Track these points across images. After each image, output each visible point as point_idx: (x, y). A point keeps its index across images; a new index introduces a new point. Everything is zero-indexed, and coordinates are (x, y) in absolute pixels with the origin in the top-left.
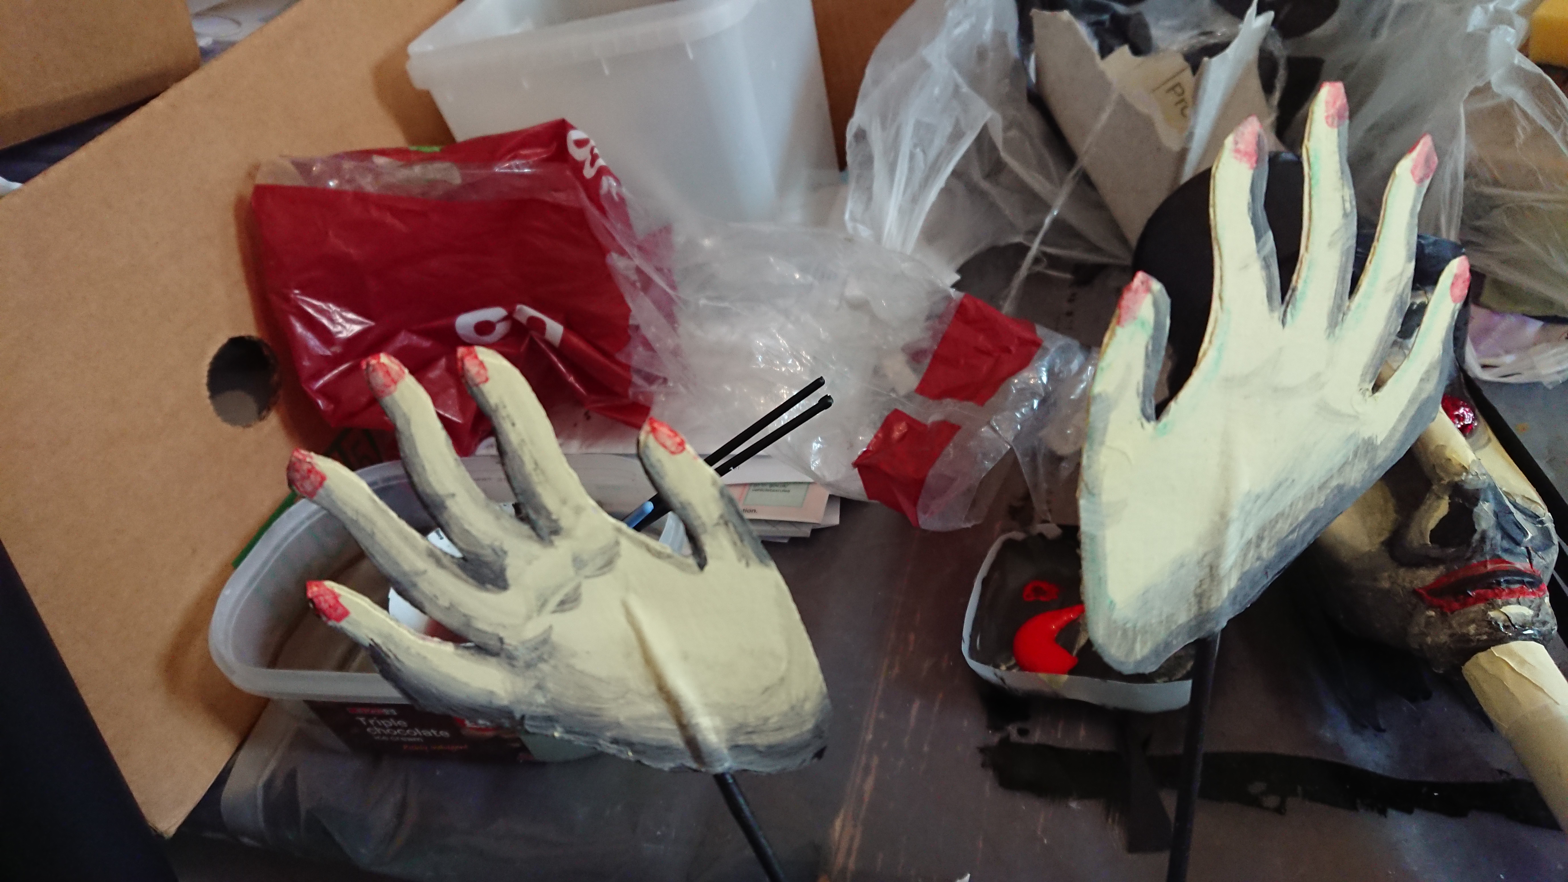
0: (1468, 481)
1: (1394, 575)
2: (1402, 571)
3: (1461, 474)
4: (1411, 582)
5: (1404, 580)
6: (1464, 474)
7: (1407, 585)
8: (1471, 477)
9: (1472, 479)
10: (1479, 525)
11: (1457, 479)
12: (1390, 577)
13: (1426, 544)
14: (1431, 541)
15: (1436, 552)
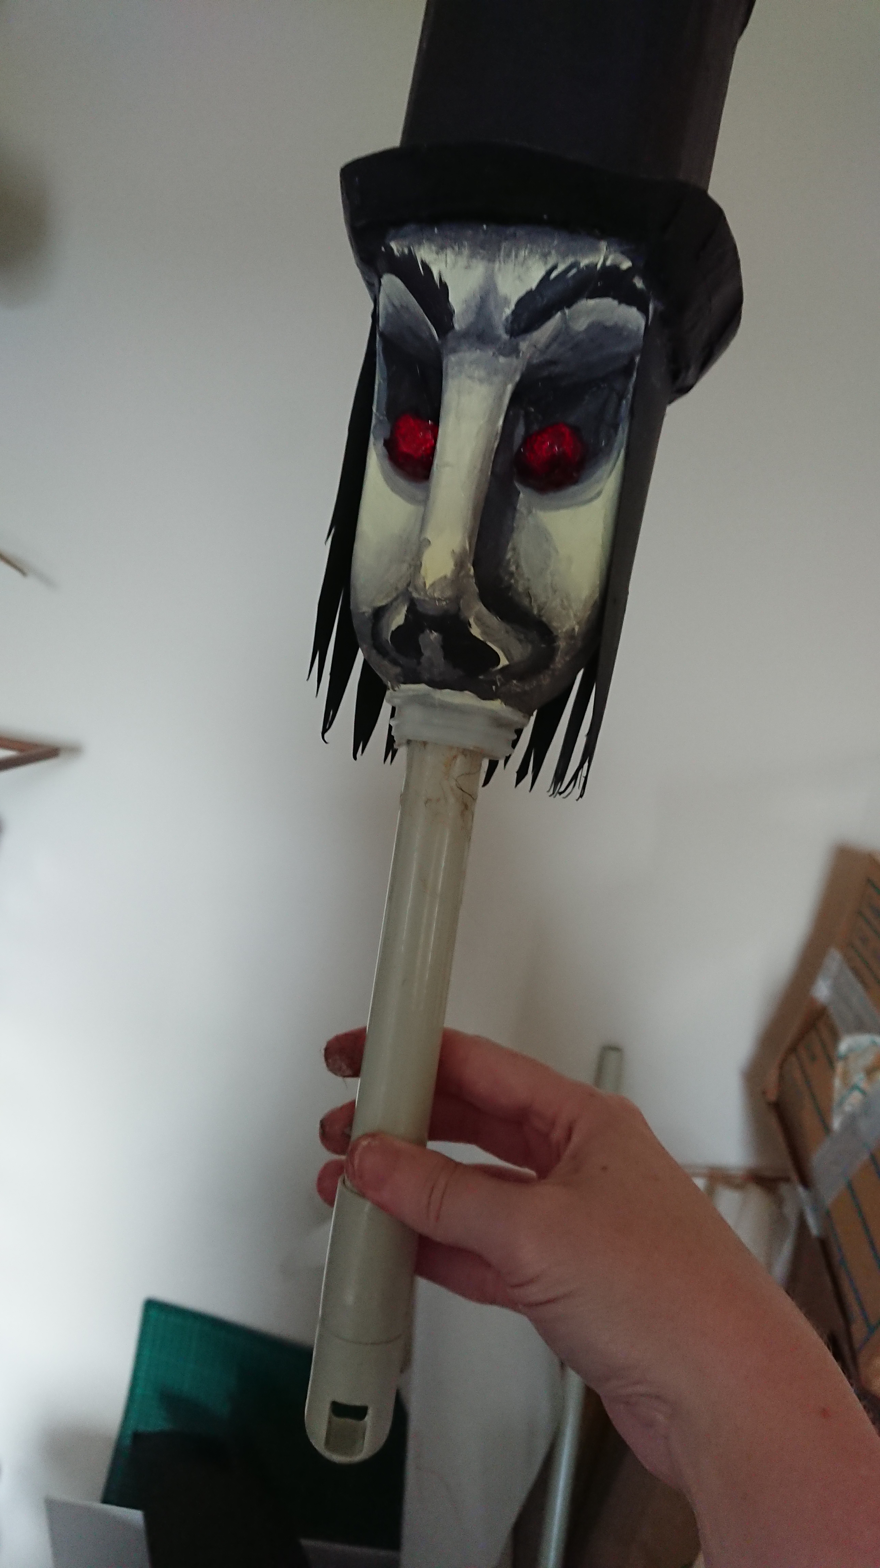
2: (374, 651)
3: (419, 592)
6: (422, 593)
9: (427, 602)
10: (425, 650)
11: (414, 595)
13: (387, 641)
15: (394, 654)
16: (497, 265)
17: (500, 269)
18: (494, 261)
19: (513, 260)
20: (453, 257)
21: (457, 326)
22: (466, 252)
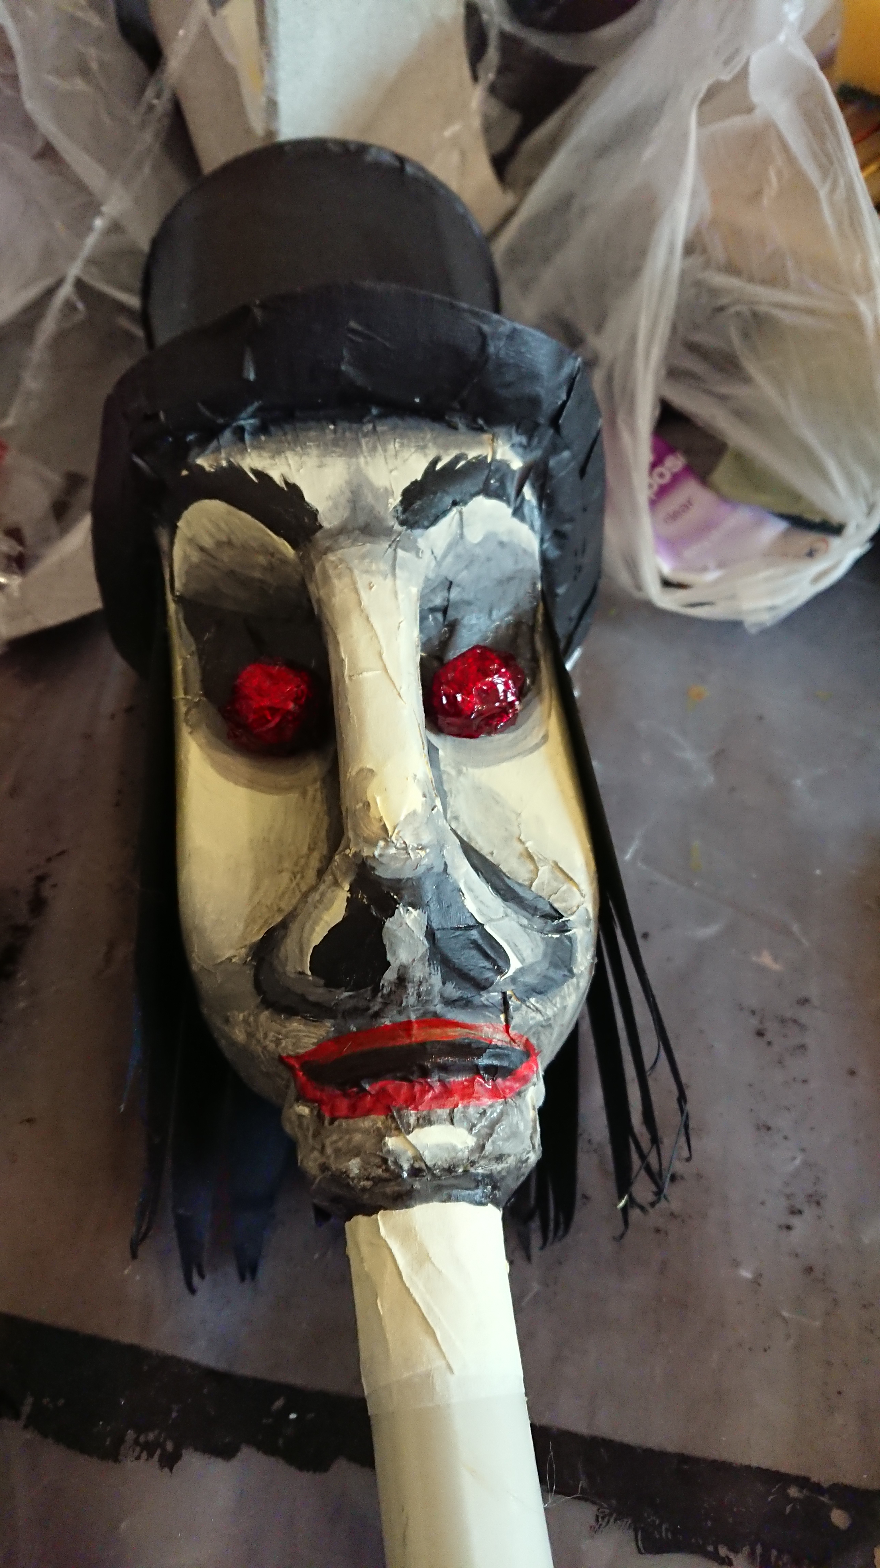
0: (384, 860)
1: (251, 1019)
2: (265, 1015)
3: (375, 845)
4: (278, 1042)
5: (266, 1035)
6: (382, 843)
7: (272, 1046)
8: (392, 851)
9: (394, 857)
10: (394, 953)
11: (366, 852)
12: (245, 1021)
13: (302, 973)
14: (311, 969)
15: (318, 993)
16: (362, 460)
17: (367, 463)
18: (357, 457)
19: (383, 454)
20: (297, 458)
21: (326, 525)
22: (314, 452)
